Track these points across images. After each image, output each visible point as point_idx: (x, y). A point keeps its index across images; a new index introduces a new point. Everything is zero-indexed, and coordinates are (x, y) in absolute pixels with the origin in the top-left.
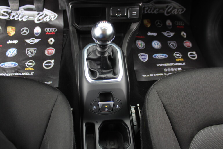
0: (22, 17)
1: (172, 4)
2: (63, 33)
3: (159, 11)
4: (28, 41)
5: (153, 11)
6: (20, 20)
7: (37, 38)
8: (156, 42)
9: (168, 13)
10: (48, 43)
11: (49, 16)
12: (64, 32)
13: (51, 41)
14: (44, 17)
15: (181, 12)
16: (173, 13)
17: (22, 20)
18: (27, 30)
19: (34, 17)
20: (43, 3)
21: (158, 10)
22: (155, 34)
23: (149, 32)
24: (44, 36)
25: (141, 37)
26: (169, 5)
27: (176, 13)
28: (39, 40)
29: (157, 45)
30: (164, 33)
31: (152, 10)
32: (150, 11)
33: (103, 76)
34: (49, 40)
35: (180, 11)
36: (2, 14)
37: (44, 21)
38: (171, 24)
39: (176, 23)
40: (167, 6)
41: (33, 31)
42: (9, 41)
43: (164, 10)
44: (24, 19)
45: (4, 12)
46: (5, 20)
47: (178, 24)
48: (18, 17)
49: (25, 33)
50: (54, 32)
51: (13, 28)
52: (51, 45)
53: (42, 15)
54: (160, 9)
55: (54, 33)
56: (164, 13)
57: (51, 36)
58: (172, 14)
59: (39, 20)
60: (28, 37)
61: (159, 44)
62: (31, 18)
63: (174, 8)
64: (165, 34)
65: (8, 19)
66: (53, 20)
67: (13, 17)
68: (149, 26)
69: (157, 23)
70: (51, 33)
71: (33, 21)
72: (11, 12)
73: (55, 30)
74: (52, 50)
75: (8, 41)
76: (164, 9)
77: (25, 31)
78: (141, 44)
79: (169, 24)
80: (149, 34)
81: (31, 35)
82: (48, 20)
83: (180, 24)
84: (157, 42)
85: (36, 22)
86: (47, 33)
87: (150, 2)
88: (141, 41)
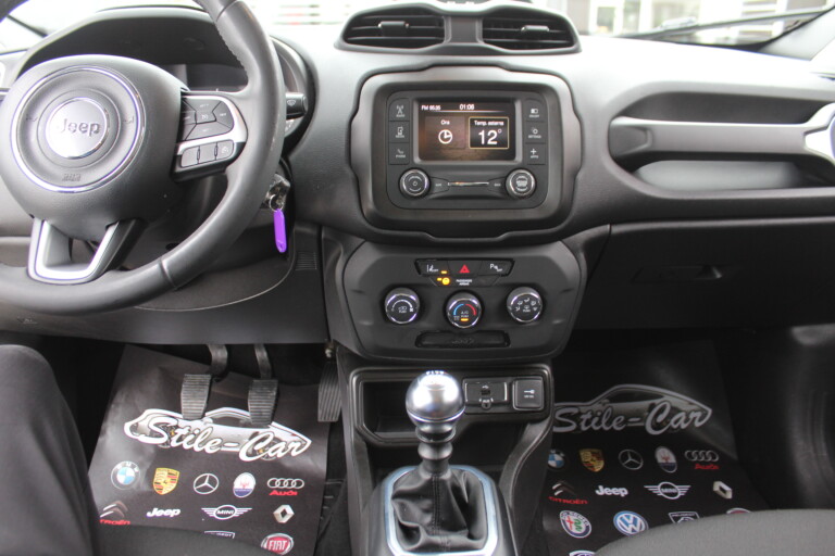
0: (204, 443)
1: (666, 398)
2: (325, 494)
3: (626, 421)
4: (213, 512)
5: (609, 423)
6: (197, 449)
7: (239, 503)
8: (628, 517)
9: (657, 426)
10: (273, 519)
11: (286, 442)
12: (327, 491)
13: (284, 513)
14: (270, 445)
15: (700, 420)
16: (675, 426)
17: (204, 450)
18: (212, 481)
19: (239, 443)
20: (273, 400)
21: (622, 418)
22: (623, 492)
23: (601, 487)
24: (263, 500)
25: (577, 502)
26: (656, 401)
27: (684, 426)
28: (245, 510)
29: (631, 526)
30: (650, 488)
31: (604, 420)
32: (598, 423)
33: (438, 539)
34: (278, 512)
35: (694, 418)
36: (148, 431)
37: (268, 457)
38: (672, 460)
39: (690, 454)
40: (652, 407)
41: (232, 485)
42: (155, 510)
43: (644, 419)
44: (209, 449)
45: (157, 425)
46: (156, 446)
47: (696, 459)
48: (192, 441)
49: (206, 489)
50: (293, 489)
51: (174, 471)
52: (282, 524)
53: (263, 440)
54: (628, 416)
55: (296, 493)
56: (644, 428)
57: (285, 501)
58: (671, 428)
59: (254, 453)
60: (214, 501)
61: (640, 520)
62: (230, 448)
63: (675, 411)
64: (658, 490)
65: (163, 444)
66: (294, 453)
67: (180, 439)
68: (599, 466)
69: (625, 457)
70: (285, 493)
71: (236, 455)
72: (177, 427)
73: (299, 484)
74: (285, 542)
75: (151, 511)
76: (640, 414)
77: (206, 482)
78: (577, 523)
79: (667, 459)
80: (602, 491)
81: (226, 496)
82: (280, 454)
83: (703, 459)
84: (632, 516)
85: (243, 457)
86: (275, 492)
87: (597, 398)
88: (576, 514)
